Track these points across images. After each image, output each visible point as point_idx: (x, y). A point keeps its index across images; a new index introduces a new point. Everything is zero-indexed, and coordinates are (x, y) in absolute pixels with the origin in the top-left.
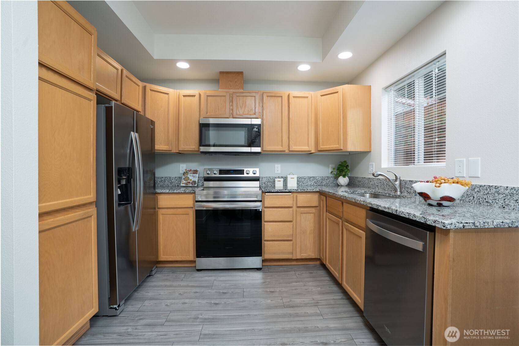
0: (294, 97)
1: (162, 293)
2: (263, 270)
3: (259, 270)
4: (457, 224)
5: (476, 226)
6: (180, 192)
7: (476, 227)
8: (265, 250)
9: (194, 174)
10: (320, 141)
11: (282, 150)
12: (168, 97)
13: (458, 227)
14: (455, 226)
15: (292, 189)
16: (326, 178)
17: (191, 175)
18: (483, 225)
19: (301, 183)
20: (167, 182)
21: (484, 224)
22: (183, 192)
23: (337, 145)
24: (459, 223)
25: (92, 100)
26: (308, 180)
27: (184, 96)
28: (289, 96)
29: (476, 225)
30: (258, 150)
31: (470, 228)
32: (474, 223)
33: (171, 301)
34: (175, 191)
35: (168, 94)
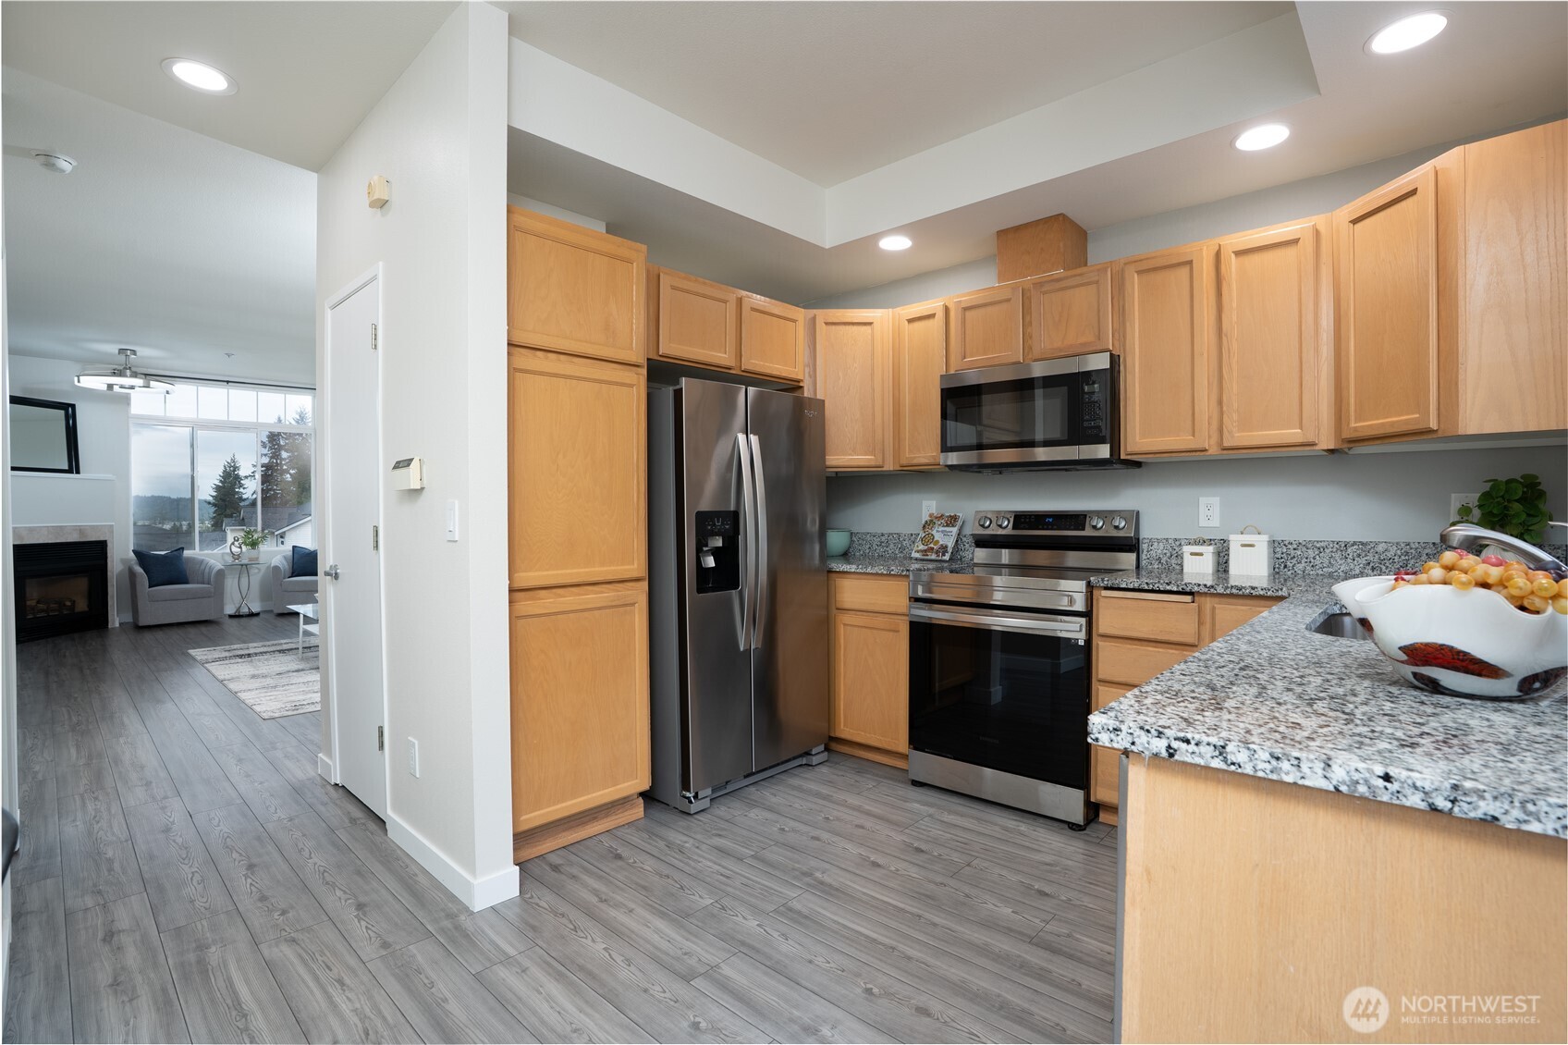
0: (1238, 253)
1: (797, 805)
2: (1087, 835)
3: (1074, 830)
4: (1139, 737)
5: (1233, 764)
6: (880, 572)
7: (1233, 768)
8: (1099, 772)
9: (947, 526)
10: (1348, 404)
11: (1193, 446)
12: (873, 330)
13: (1147, 749)
14: (1133, 743)
15: (1194, 582)
16: (1426, 551)
17: (941, 529)
18: (1268, 766)
19: (1303, 564)
20: (892, 546)
21: (1274, 762)
22: (885, 572)
23: (1413, 414)
24: (1148, 731)
25: (634, 385)
26: (1338, 555)
27: (910, 321)
28: (1218, 254)
29: (1231, 758)
30: (1103, 451)
31: (1199, 765)
32: (1223, 747)
33: (792, 824)
34: (869, 570)
35: (870, 324)
